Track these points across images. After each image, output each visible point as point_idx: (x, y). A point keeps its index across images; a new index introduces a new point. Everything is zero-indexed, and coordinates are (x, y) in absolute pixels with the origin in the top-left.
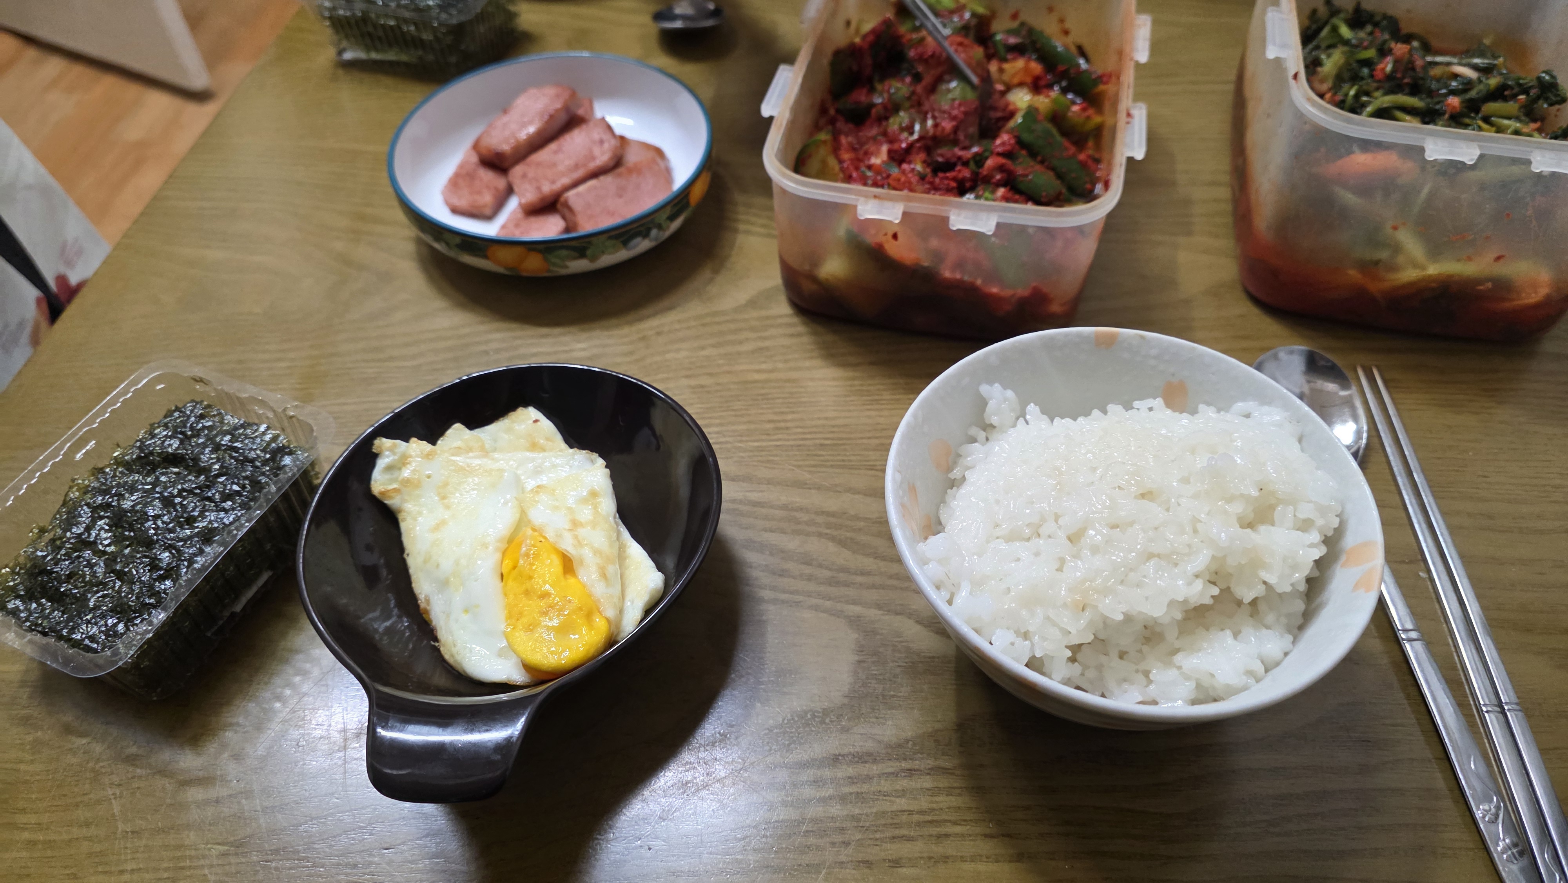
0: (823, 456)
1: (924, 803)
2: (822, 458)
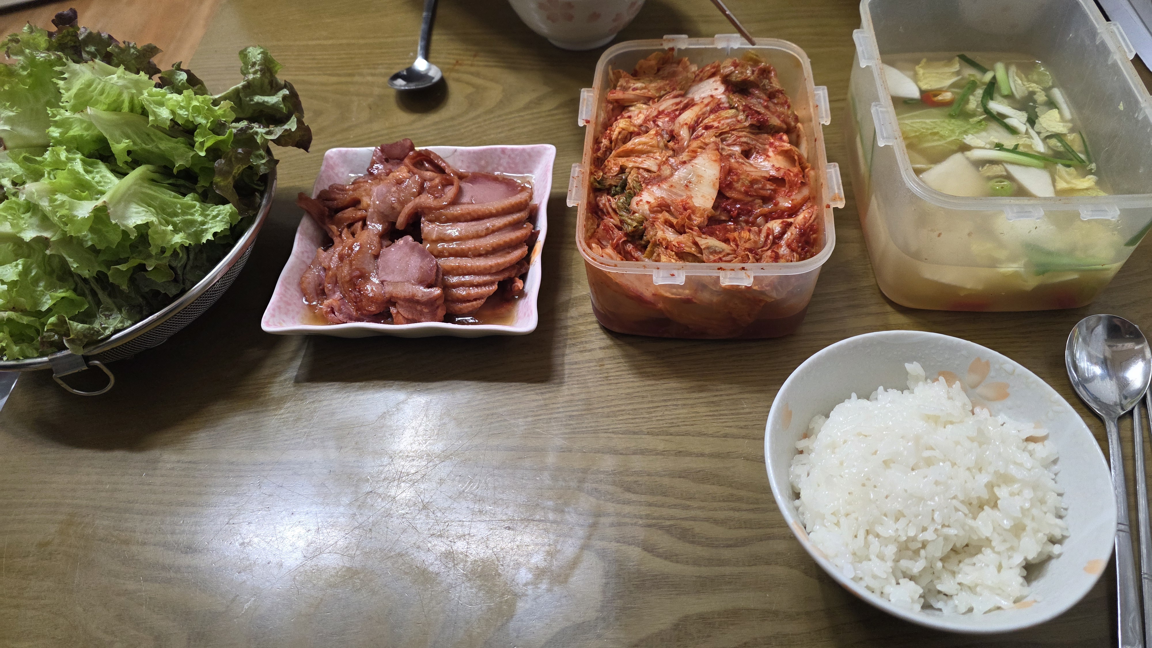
0: (572, 425)
2: (572, 427)
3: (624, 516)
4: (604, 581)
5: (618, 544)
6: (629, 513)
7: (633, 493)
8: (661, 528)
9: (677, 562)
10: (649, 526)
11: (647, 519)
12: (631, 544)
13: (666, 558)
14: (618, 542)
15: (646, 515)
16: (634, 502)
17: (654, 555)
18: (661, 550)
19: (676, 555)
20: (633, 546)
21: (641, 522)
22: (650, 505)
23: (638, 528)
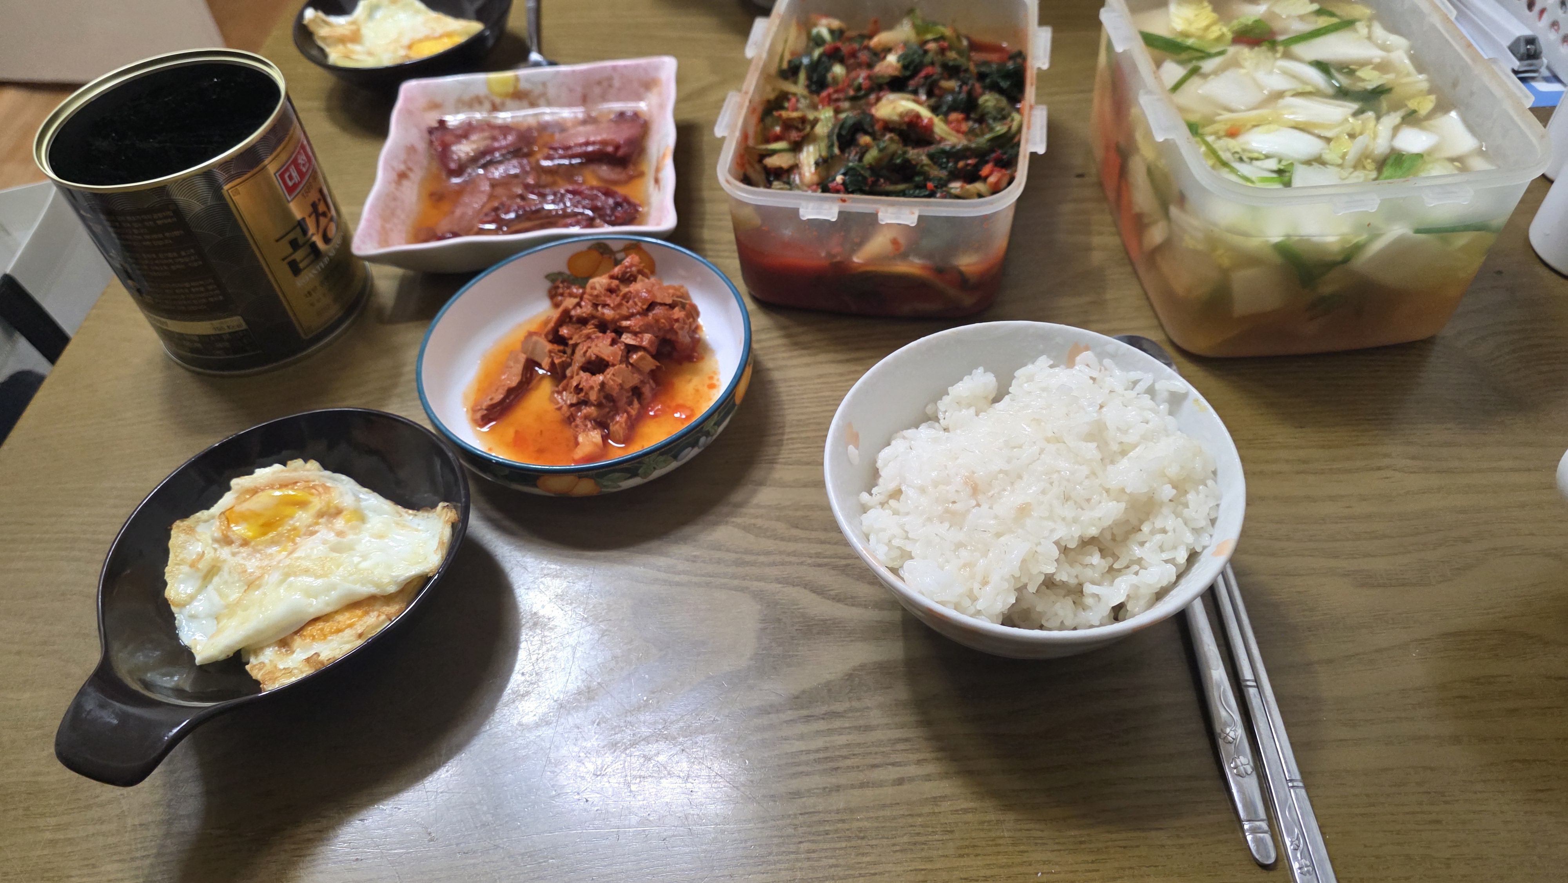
1: (820, 743)
3: (789, 554)
4: (761, 626)
5: (780, 585)
6: (794, 551)
7: (802, 529)
8: (835, 567)
9: (853, 605)
10: (820, 565)
11: (818, 557)
12: (797, 585)
13: (839, 601)
14: (780, 583)
15: (816, 554)
16: (801, 539)
17: (825, 598)
18: (832, 593)
19: (852, 598)
20: (799, 587)
21: (809, 561)
22: (822, 542)
23: (805, 567)
